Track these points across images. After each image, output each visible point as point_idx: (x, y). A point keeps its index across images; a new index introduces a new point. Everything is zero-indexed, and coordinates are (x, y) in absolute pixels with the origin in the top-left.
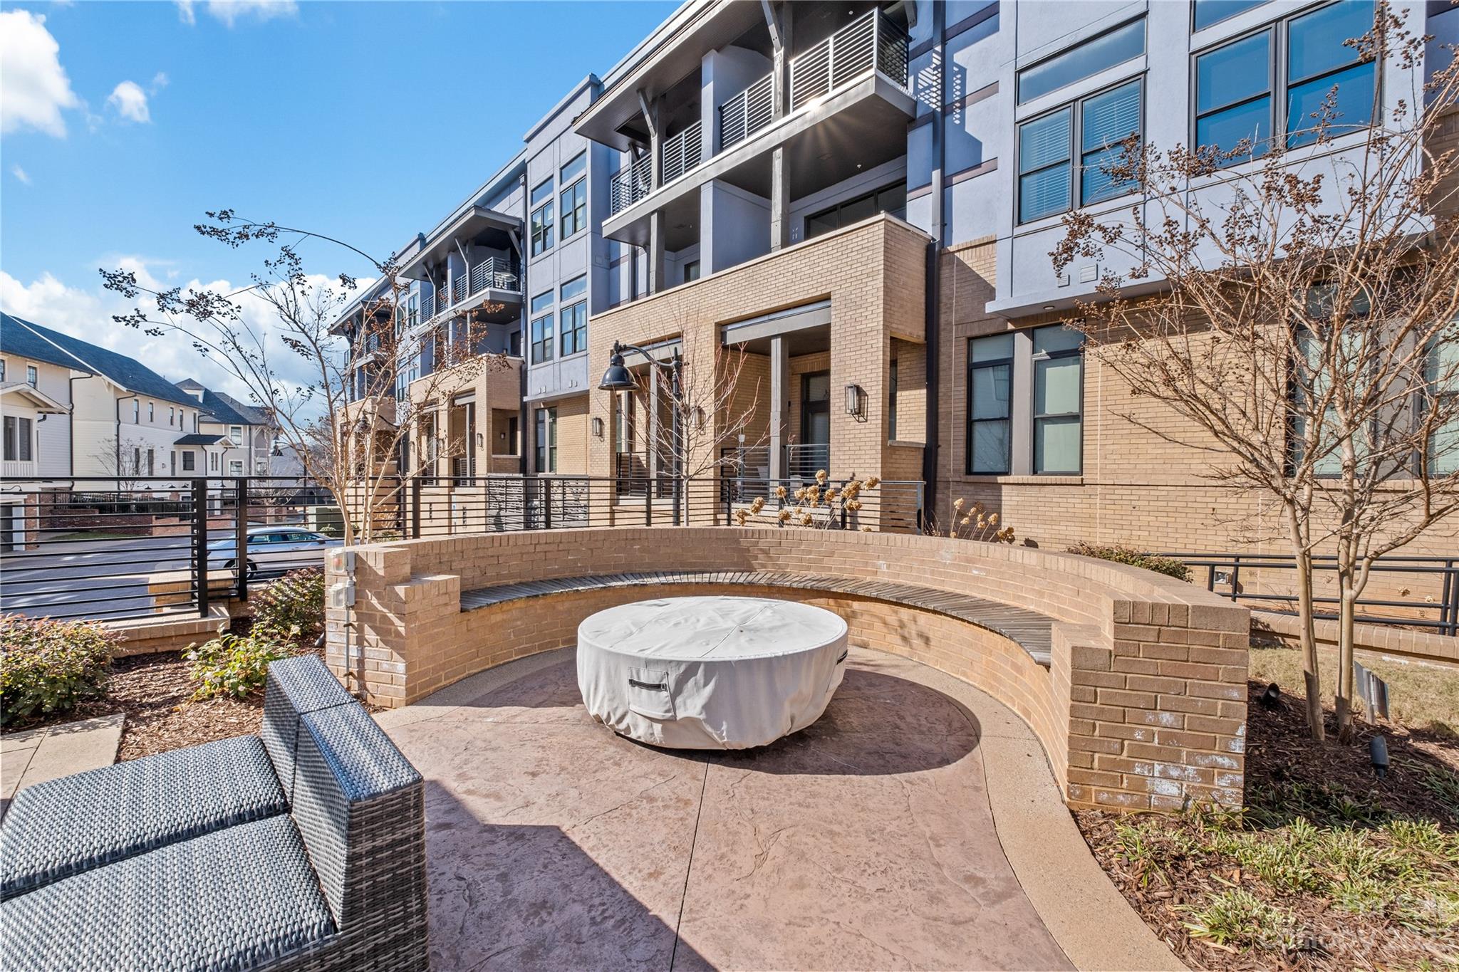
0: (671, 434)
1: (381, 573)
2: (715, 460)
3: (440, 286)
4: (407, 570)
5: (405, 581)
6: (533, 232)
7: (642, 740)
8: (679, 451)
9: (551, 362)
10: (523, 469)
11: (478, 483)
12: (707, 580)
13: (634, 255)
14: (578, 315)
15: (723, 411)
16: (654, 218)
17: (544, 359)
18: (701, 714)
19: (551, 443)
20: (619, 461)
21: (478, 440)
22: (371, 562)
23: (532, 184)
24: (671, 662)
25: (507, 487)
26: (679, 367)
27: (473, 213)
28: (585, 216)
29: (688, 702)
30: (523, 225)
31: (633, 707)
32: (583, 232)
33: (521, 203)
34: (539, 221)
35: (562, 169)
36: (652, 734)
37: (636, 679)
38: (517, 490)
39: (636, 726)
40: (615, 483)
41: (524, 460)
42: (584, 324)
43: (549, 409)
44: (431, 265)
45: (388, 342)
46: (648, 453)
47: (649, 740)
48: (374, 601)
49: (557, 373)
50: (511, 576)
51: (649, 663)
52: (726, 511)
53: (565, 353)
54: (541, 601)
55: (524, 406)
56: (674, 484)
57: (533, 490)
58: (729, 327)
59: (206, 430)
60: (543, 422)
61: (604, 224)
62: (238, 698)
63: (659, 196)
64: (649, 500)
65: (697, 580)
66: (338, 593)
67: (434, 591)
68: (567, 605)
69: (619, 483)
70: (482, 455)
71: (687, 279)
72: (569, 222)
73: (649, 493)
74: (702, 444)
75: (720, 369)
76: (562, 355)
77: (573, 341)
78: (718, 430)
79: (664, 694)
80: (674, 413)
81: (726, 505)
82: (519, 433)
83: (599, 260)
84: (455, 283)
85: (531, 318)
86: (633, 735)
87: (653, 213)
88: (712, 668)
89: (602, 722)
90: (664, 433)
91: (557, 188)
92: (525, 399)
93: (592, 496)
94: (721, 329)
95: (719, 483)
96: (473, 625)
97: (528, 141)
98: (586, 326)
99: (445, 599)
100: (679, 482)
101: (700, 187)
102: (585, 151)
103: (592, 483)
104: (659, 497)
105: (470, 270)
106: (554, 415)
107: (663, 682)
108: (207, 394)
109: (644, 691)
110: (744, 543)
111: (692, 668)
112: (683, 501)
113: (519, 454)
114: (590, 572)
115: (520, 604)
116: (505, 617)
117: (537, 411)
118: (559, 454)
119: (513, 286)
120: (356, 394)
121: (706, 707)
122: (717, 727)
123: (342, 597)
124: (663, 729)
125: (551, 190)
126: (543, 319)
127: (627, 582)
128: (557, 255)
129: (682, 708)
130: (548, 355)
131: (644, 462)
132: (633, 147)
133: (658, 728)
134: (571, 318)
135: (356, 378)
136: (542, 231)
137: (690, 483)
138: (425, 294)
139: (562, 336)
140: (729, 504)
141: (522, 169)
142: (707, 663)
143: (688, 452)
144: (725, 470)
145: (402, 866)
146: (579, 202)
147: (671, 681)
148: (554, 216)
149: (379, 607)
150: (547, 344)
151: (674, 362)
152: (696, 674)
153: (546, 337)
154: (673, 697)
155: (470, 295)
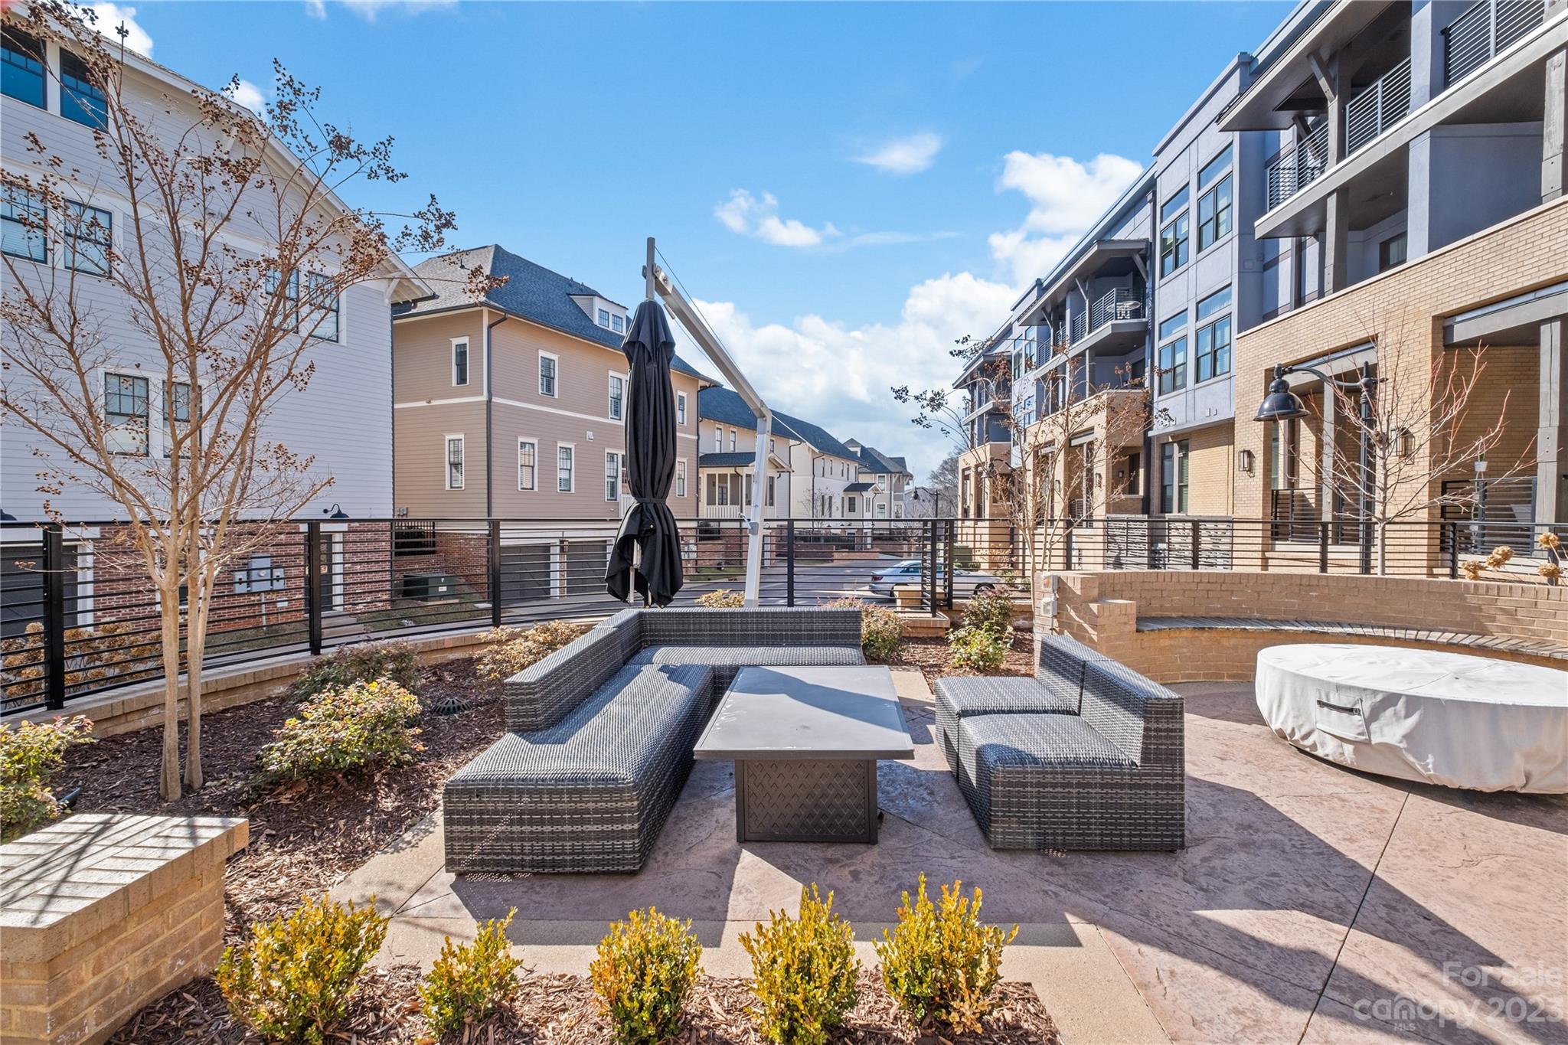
0: (1358, 469)
1: (1079, 592)
2: (1431, 497)
3: (1056, 329)
4: (1095, 592)
5: (1095, 601)
6: (1162, 252)
7: (1330, 758)
8: (1370, 489)
9: (1183, 390)
10: (1146, 508)
11: (1095, 524)
12: (1413, 637)
13: (1300, 249)
14: (1218, 334)
15: (1445, 438)
16: (1332, 203)
17: (1174, 388)
18: (1401, 742)
19: (1181, 479)
20: (1274, 499)
21: (1096, 479)
22: (1070, 584)
23: (1161, 199)
24: (1365, 690)
25: (1128, 529)
26: (1372, 386)
27: (1095, 248)
28: (1231, 220)
29: (1386, 729)
30: (1150, 246)
31: (1320, 726)
32: (1229, 236)
33: (1148, 223)
34: (1170, 237)
35: (1199, 173)
36: (1342, 754)
37: (1325, 701)
38: (1140, 530)
39: (1323, 745)
40: (1269, 526)
41: (1147, 500)
42: (1227, 342)
43: (1179, 443)
44: (1049, 309)
45: (1005, 388)
46: (1319, 490)
47: (1338, 760)
48: (1073, 613)
49: (1190, 403)
50: (1174, 609)
51: (1339, 688)
52: (1450, 564)
53: (1201, 379)
54: (1206, 634)
55: (1148, 442)
56: (1361, 527)
57: (1158, 532)
58: (1459, 319)
59: (864, 479)
60: (1171, 457)
61: (1256, 224)
62: (978, 669)
63: (1337, 173)
64: (1324, 546)
65: (1397, 635)
66: (1048, 604)
67: (1117, 612)
68: (1233, 641)
69: (1275, 526)
70: (1100, 495)
71: (1385, 265)
72: (1209, 230)
73: (1325, 538)
74: (1407, 479)
75: (1440, 383)
76: (1197, 381)
77: (1211, 364)
78: (1434, 464)
79: (1357, 718)
80: (1363, 444)
81: (1448, 556)
82: (1142, 471)
83: (1249, 265)
84: (1073, 322)
85: (1158, 345)
86: (1320, 753)
87: (1330, 194)
88: (1414, 703)
89: (1285, 738)
90: (1348, 469)
91: (1193, 194)
92: (1150, 434)
93: (1236, 540)
94: (1443, 324)
95: (1438, 527)
96: (1146, 644)
97: (1158, 154)
98: (1230, 344)
99: (1124, 619)
100: (1369, 527)
101: (1407, 144)
102: (1231, 143)
103: (1236, 526)
104: (1336, 542)
105: (1090, 306)
106: (1185, 448)
107: (1357, 707)
108: (863, 449)
109: (1334, 713)
110: (1472, 600)
111: (1391, 699)
112: (1376, 549)
113: (1141, 493)
114: (1256, 615)
115: (1185, 634)
116: (1172, 642)
117: (1163, 445)
118: (1191, 493)
119: (1136, 313)
120: (976, 441)
121: (1406, 737)
122: (1421, 758)
123: (1050, 608)
124: (1355, 750)
125: (1187, 199)
126: (1173, 344)
127: (1302, 628)
128: (1192, 271)
129: (1378, 734)
130: (1179, 382)
131: (1312, 501)
132: (1300, 120)
133: (1349, 749)
134: (1209, 338)
135: (976, 426)
136: (1174, 248)
137: (1388, 527)
138: (1042, 339)
139: (1198, 360)
140: (1454, 555)
141: (1151, 185)
142: (1408, 697)
143: (1385, 489)
144: (1448, 509)
145: (1172, 744)
146: (1222, 204)
147: (1366, 707)
148: (1189, 227)
149: (1077, 619)
150: (1179, 370)
151: (1363, 381)
152: (1396, 705)
153: (1177, 363)
154: (1368, 722)
155: (1090, 332)
